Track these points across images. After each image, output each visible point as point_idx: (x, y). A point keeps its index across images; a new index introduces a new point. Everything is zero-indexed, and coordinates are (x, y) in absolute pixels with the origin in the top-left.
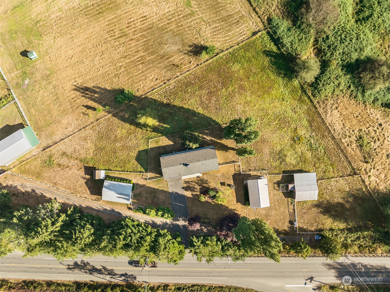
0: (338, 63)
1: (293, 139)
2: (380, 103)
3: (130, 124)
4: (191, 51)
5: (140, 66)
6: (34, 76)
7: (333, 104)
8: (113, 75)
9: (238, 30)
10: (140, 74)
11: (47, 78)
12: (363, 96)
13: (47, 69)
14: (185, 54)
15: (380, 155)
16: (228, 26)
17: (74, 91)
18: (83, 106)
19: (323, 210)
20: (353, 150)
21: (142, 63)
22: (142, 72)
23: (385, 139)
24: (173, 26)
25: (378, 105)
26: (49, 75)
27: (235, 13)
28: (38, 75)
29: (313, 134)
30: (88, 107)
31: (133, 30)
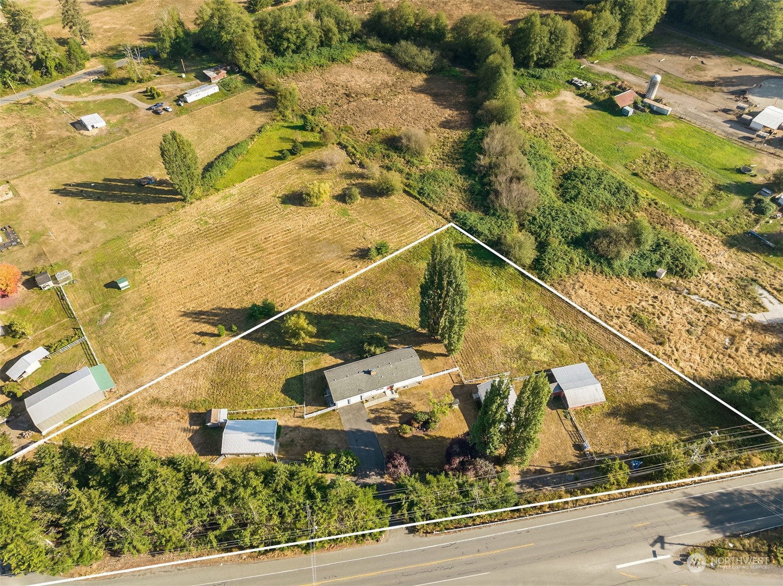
0: (560, 242)
1: (533, 331)
2: (641, 274)
3: (271, 347)
4: (355, 256)
5: (285, 279)
6: (120, 308)
7: (574, 285)
8: (244, 293)
9: (415, 229)
10: (283, 287)
11: (141, 308)
12: (612, 269)
13: (141, 297)
14: (347, 259)
15: (676, 331)
16: (401, 227)
17: (181, 318)
18: (195, 333)
19: (625, 419)
20: (632, 332)
21: (287, 275)
22: (287, 285)
23: (671, 312)
24: (328, 235)
25: (638, 276)
26: (144, 305)
27: (408, 215)
28: (127, 307)
29: (561, 322)
30: (202, 334)
31: (273, 244)
